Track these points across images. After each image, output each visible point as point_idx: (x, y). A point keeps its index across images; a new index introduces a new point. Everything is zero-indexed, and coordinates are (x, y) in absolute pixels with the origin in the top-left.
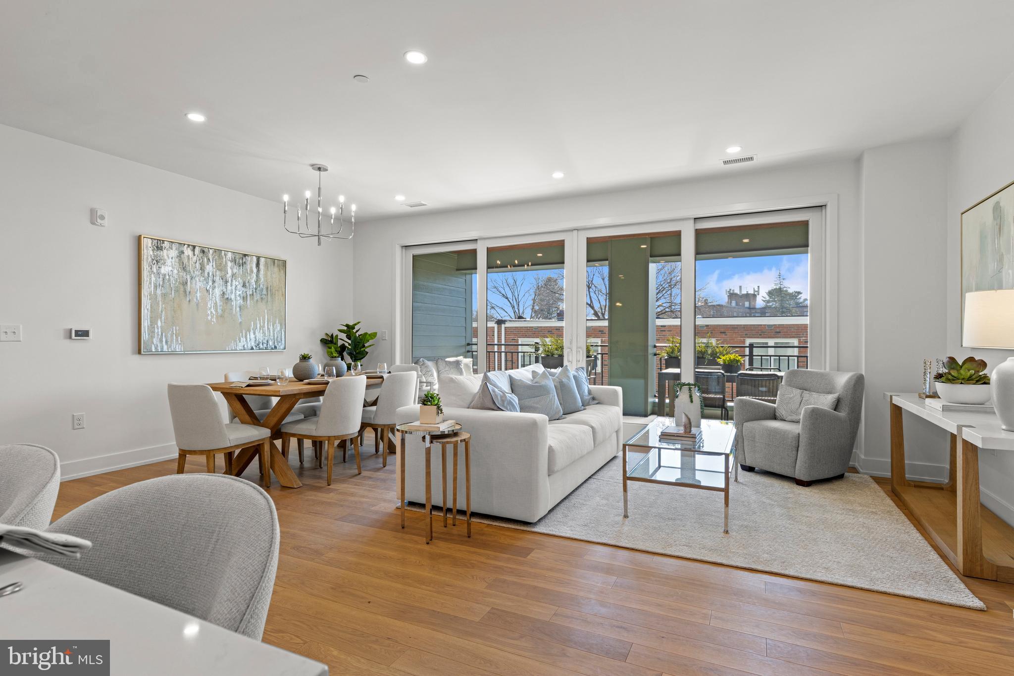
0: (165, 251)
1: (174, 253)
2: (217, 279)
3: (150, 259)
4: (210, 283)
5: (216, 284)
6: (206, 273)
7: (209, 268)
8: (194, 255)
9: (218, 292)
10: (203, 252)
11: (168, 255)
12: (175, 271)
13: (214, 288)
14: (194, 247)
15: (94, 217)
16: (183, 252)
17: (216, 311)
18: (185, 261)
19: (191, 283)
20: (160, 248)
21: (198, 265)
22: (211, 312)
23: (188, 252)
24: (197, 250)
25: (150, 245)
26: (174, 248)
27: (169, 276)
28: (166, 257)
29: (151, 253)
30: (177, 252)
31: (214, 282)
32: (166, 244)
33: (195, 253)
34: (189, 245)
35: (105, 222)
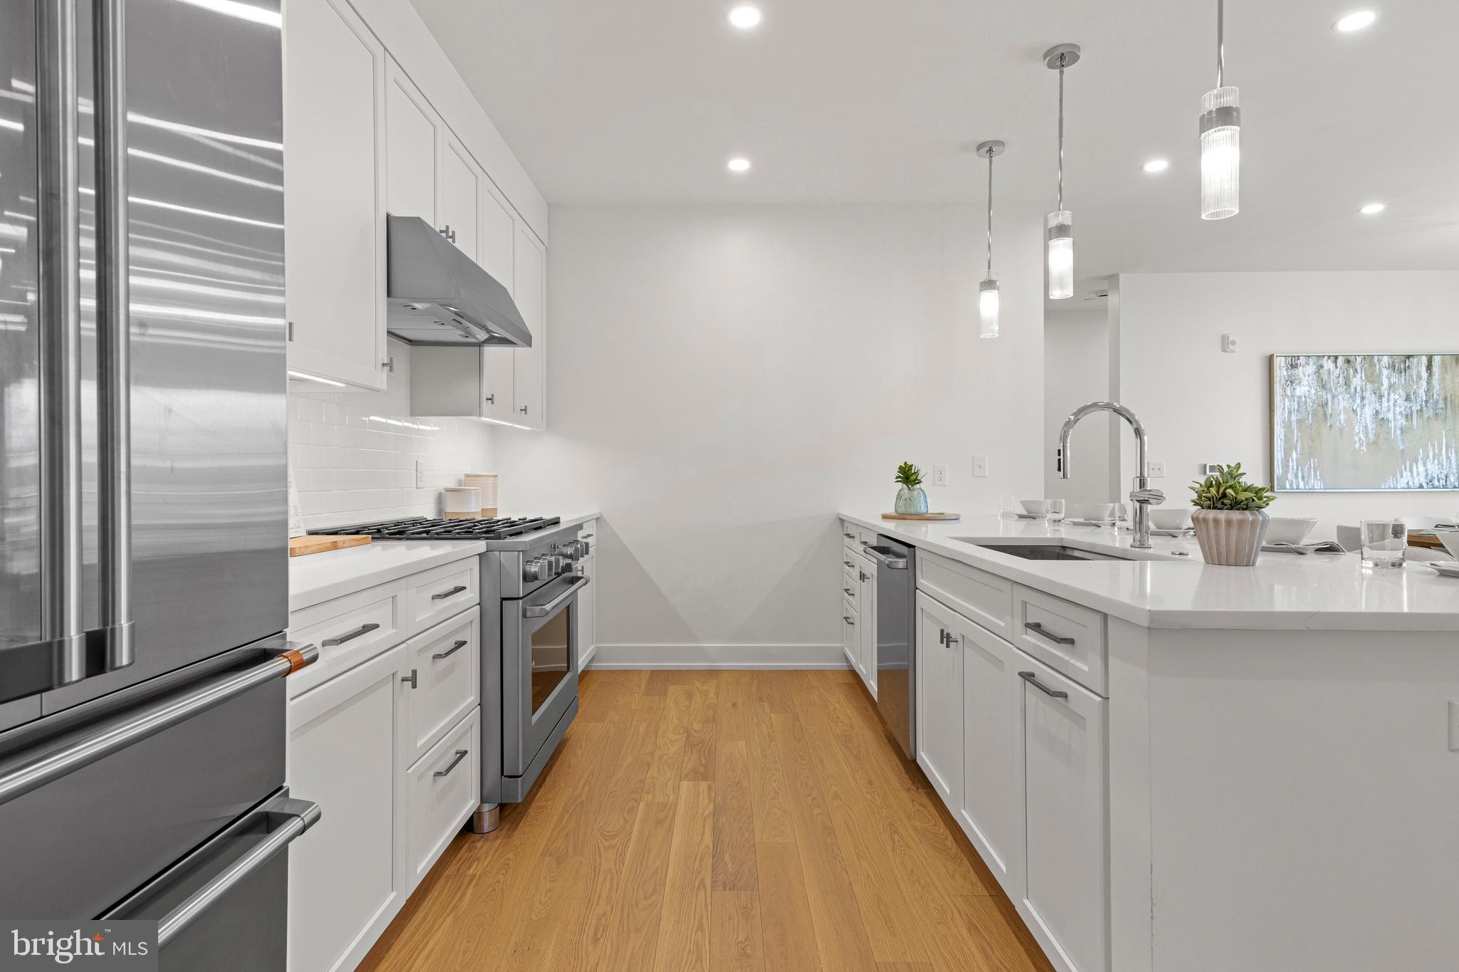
0: (1301, 368)
1: (1311, 369)
2: (1368, 394)
3: (1283, 381)
4: (1358, 401)
5: (1366, 402)
6: (1352, 389)
7: (1357, 381)
8: (1336, 367)
9: (1368, 412)
10: (1348, 361)
11: (1306, 372)
12: (1313, 391)
13: (1363, 406)
14: (1336, 357)
15: (1226, 344)
16: (1322, 366)
17: (1367, 436)
18: (1325, 377)
19: (1333, 404)
20: (1294, 366)
21: (1341, 380)
22: (1360, 439)
23: (1328, 365)
24: (1340, 361)
25: (1283, 364)
26: (1311, 363)
27: (1305, 397)
28: (1301, 376)
29: (1285, 373)
30: (1314, 367)
31: (1363, 398)
32: (1302, 360)
33: (1338, 365)
34: (1329, 356)
35: (1236, 348)
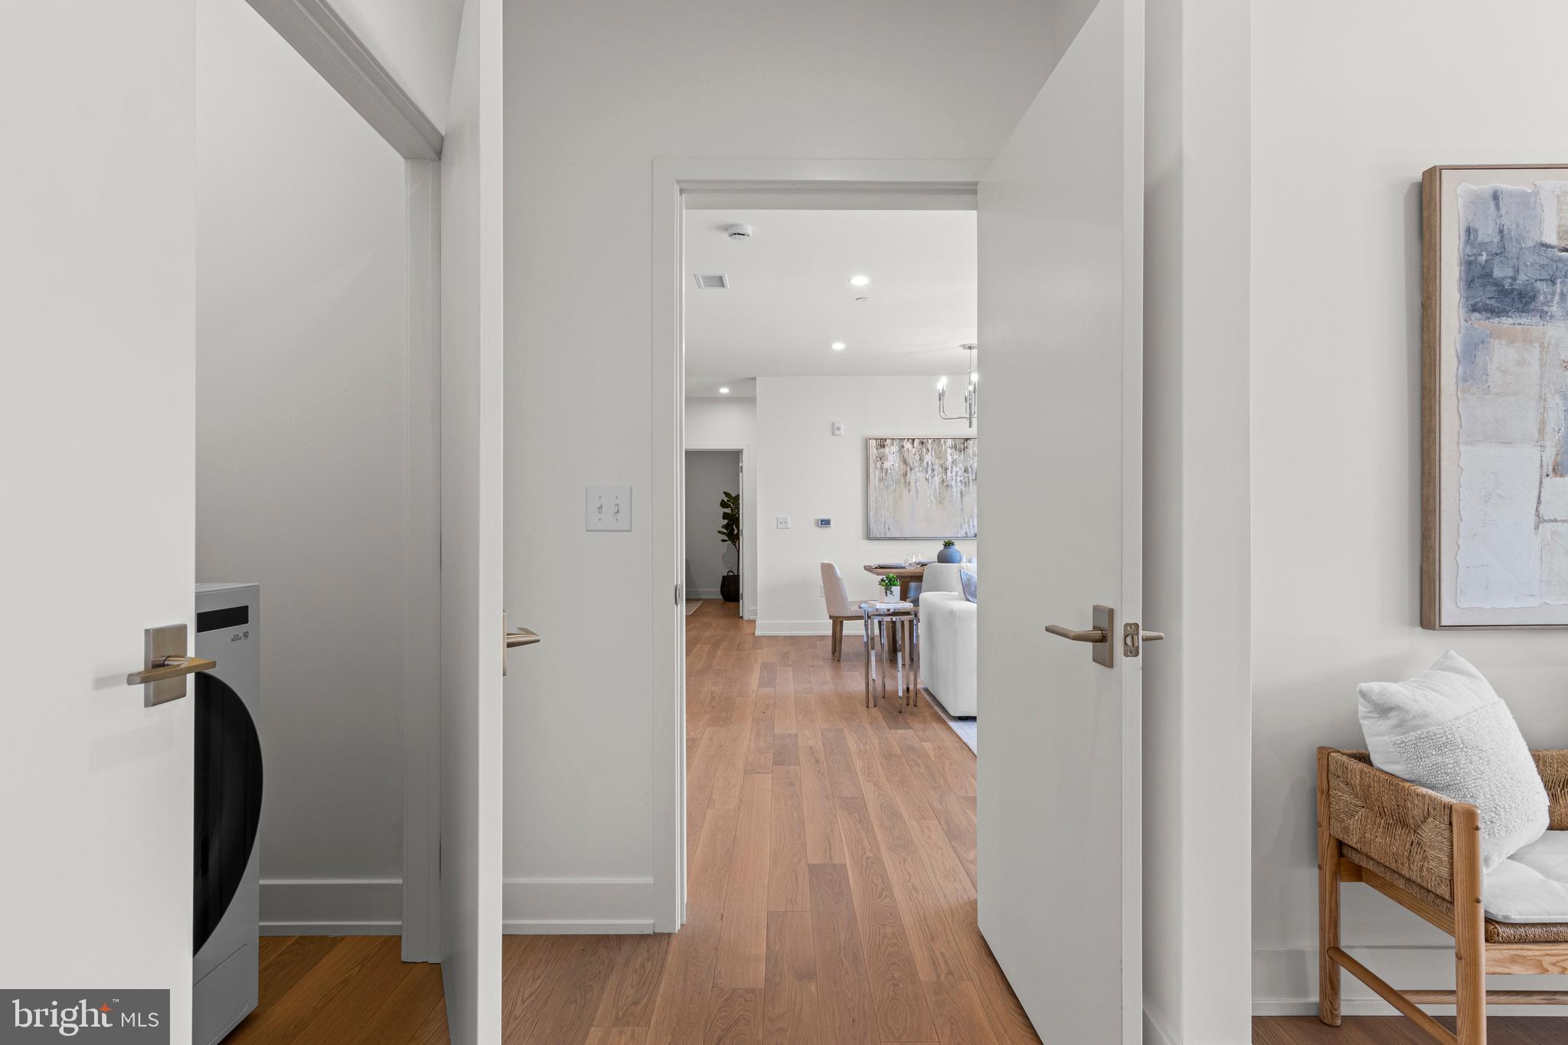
0: (887, 448)
1: (895, 448)
2: (936, 467)
3: (874, 457)
4: (930, 472)
5: (935, 473)
6: (925, 463)
7: (928, 458)
8: (913, 447)
9: (937, 480)
10: (922, 443)
11: (891, 451)
12: (897, 465)
13: (933, 477)
14: (913, 440)
15: (834, 429)
16: (903, 447)
17: (936, 498)
18: (906, 455)
19: (910, 474)
20: (883, 446)
21: (917, 457)
22: (931, 500)
23: (908, 445)
24: (916, 443)
25: (874, 444)
26: (895, 444)
27: (891, 470)
28: (888, 453)
29: (875, 451)
30: (897, 447)
31: (933, 470)
32: (888, 442)
33: (915, 445)
34: (908, 439)
35: (842, 432)
